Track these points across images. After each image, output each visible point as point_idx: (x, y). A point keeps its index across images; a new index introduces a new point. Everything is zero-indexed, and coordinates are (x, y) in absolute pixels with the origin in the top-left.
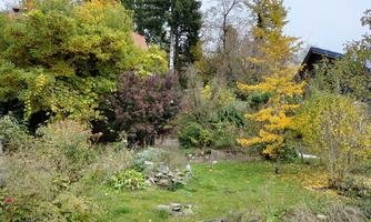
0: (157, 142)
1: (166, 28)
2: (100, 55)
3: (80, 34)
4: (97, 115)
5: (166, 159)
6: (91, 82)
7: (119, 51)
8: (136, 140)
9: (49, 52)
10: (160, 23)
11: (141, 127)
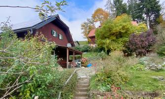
0: (147, 55)
1: (144, 16)
2: (122, 31)
3: (116, 27)
4: (124, 48)
5: (153, 60)
6: (121, 39)
7: (128, 28)
8: (139, 55)
9: (108, 34)
10: (141, 15)
11: (140, 50)
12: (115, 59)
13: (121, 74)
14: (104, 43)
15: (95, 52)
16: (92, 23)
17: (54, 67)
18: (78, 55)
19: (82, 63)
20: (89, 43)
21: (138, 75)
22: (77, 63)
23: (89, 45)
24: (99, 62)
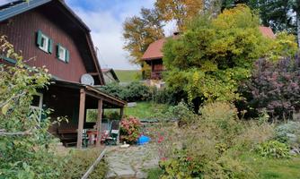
0: (295, 116)
2: (236, 51)
3: (219, 39)
4: (237, 97)
6: (230, 72)
7: (250, 44)
8: (275, 115)
9: (199, 56)
10: (284, 12)
11: (278, 104)
12: (214, 126)
14: (185, 80)
15: (160, 102)
16: (156, 22)
18: (114, 110)
19: (122, 132)
20: (144, 76)
22: (107, 132)
23: (145, 83)
24: (171, 131)
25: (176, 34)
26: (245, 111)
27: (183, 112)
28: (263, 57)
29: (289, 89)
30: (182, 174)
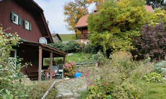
2: (131, 21)
3: (121, 14)
4: (132, 47)
6: (128, 33)
7: (139, 16)
8: (154, 57)
9: (109, 24)
11: (156, 51)
12: (119, 65)
13: (127, 88)
14: (102, 39)
15: (87, 52)
16: (83, 5)
17: (15, 78)
18: (60, 58)
19: (65, 71)
20: (77, 37)
21: (153, 89)
22: (56, 71)
23: (78, 41)
24: (94, 69)
25: (95, 11)
26: (137, 56)
27: (100, 57)
28: (147, 24)
29: (162, 42)
30: (101, 93)
